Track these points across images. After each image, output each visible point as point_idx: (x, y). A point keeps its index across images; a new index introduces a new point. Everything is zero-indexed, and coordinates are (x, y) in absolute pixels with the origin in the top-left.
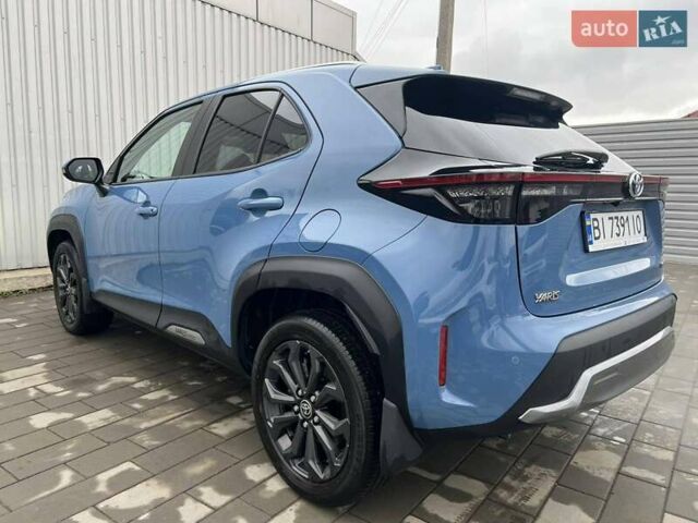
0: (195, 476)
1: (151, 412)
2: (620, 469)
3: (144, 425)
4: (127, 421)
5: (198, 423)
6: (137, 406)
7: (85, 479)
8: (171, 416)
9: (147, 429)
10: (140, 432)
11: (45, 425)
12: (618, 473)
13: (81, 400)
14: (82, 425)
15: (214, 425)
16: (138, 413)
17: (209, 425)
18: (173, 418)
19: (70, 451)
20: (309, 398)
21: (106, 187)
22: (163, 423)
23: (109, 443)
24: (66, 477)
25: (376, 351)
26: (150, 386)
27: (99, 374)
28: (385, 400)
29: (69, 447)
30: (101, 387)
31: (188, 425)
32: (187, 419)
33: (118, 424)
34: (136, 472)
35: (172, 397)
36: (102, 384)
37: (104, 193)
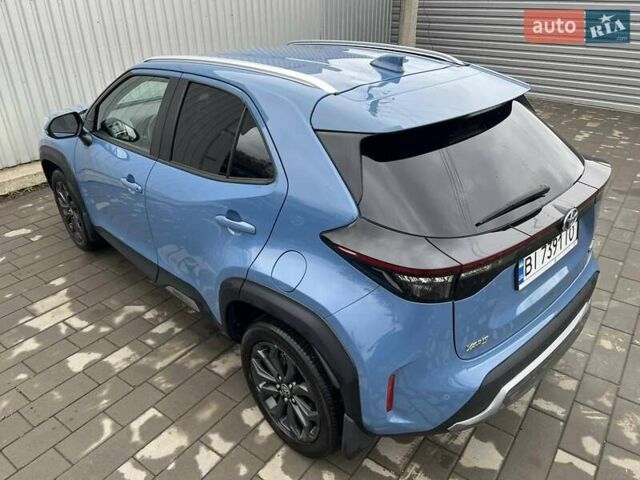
0: (205, 423)
1: (163, 349)
2: (532, 401)
3: (159, 365)
4: (145, 360)
5: (201, 361)
6: (150, 342)
7: (121, 427)
8: (179, 354)
9: (162, 369)
10: (156, 373)
11: (81, 369)
12: (530, 406)
13: (104, 336)
14: (109, 367)
15: (214, 363)
16: (152, 351)
17: (211, 362)
18: (180, 357)
19: (106, 397)
20: (288, 385)
21: (88, 137)
22: (173, 362)
23: (134, 388)
24: (107, 425)
25: (337, 385)
26: (158, 316)
27: (113, 302)
28: (345, 415)
29: (105, 393)
30: (118, 320)
31: (193, 363)
32: (192, 356)
33: (138, 364)
34: (160, 419)
35: (177, 330)
36: (117, 315)
37: (88, 143)
